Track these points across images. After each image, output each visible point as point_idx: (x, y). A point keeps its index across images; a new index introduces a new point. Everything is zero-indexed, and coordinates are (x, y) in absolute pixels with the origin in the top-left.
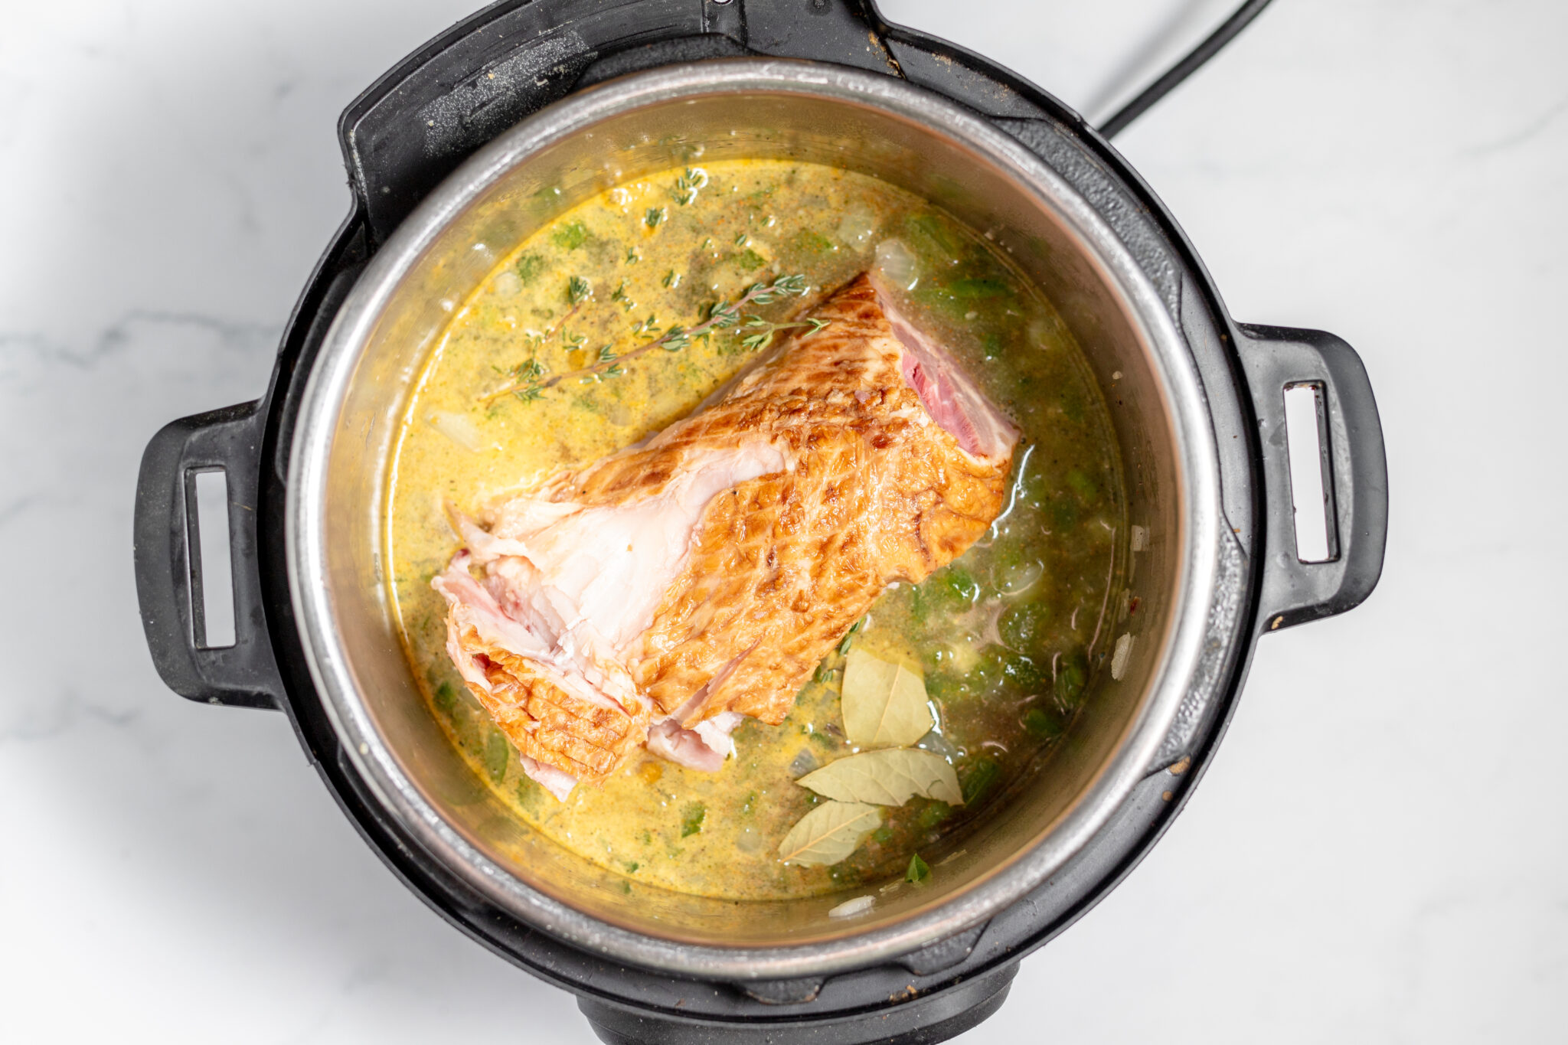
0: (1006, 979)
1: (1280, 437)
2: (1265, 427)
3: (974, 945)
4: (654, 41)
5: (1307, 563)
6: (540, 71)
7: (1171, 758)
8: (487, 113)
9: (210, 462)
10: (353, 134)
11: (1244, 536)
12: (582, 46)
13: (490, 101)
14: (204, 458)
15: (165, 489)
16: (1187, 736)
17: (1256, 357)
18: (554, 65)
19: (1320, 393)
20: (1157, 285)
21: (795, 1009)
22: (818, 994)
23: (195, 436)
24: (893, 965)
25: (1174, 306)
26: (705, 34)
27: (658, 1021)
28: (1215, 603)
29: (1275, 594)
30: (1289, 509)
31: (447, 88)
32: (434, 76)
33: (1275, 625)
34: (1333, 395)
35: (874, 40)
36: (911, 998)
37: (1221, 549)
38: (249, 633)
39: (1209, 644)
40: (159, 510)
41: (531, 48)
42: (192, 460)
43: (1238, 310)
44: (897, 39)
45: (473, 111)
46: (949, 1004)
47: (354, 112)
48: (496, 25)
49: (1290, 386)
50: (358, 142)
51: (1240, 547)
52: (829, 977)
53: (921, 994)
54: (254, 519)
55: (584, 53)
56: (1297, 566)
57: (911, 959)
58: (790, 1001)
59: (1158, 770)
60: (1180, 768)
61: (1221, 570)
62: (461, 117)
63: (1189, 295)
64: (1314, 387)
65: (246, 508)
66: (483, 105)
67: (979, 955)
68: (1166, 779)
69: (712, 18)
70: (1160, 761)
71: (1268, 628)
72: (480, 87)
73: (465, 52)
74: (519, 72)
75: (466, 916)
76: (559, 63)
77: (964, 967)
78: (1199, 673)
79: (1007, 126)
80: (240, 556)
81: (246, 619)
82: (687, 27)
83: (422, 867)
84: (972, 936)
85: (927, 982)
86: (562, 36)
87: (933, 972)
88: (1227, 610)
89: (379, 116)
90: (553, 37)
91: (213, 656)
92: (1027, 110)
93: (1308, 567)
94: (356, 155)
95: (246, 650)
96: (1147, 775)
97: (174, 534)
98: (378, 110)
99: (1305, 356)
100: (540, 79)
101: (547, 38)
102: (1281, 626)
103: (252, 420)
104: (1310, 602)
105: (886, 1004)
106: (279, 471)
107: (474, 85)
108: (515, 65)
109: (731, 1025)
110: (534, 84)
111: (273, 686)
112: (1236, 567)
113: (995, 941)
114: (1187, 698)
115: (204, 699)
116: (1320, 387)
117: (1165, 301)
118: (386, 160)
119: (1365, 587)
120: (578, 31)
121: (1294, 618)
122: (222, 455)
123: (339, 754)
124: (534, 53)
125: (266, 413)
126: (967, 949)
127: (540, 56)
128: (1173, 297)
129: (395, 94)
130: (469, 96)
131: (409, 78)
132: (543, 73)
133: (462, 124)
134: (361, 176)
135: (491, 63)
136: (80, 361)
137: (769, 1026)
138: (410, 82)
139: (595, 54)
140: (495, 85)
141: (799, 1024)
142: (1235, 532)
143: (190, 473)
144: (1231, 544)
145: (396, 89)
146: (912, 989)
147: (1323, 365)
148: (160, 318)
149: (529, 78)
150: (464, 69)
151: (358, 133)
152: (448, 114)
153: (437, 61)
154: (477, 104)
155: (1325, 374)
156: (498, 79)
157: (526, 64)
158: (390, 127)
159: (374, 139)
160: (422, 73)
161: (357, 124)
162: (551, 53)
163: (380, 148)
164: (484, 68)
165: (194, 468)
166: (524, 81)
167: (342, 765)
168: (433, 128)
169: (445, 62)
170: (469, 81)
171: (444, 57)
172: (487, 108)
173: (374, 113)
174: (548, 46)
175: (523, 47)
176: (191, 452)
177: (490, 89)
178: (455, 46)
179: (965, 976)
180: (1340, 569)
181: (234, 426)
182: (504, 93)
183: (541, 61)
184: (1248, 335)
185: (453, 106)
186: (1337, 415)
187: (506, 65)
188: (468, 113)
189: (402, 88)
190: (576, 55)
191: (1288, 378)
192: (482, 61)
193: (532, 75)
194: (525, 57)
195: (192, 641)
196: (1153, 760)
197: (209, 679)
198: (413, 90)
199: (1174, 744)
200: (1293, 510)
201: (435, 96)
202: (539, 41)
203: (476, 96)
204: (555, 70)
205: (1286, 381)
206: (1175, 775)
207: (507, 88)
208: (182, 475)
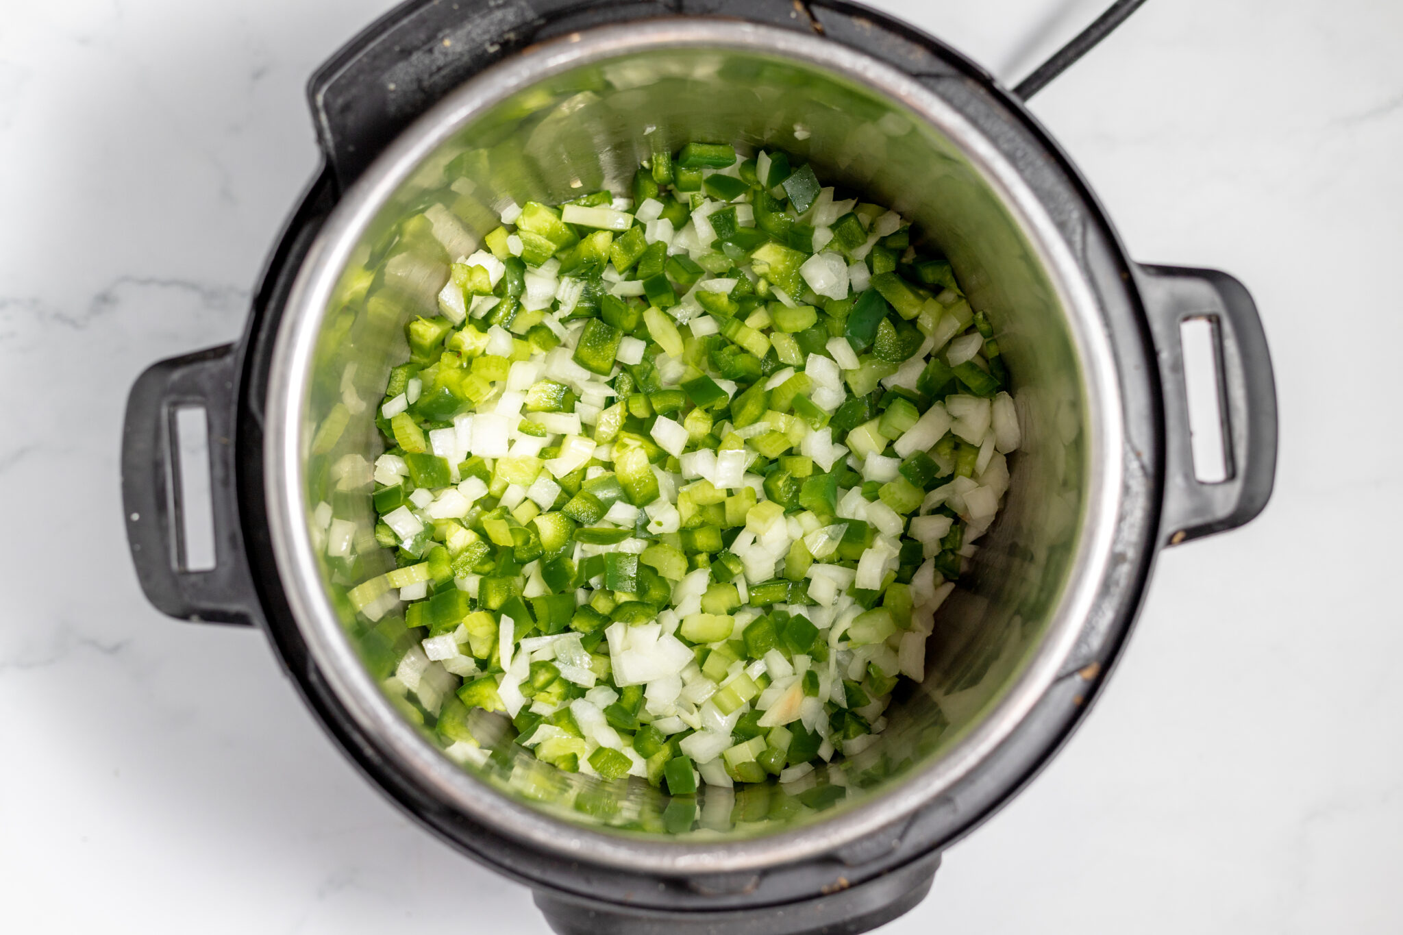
0: (929, 873)
1: (1178, 366)
2: (1165, 357)
3: (901, 837)
5: (1202, 483)
6: (491, 39)
7: (1080, 663)
8: (444, 77)
9: (189, 398)
10: (320, 99)
11: (1147, 456)
12: (530, 15)
13: (445, 66)
14: (184, 395)
15: (148, 424)
16: (1096, 642)
17: (1155, 293)
18: (504, 32)
19: (1215, 326)
20: (1062, 229)
21: (734, 901)
22: (757, 886)
23: (177, 375)
24: (828, 860)
25: (1078, 246)
27: (607, 915)
28: (1121, 518)
29: (1176, 511)
30: (1187, 433)
31: (406, 53)
32: (395, 43)
33: (1176, 539)
34: (1227, 327)
35: (799, 6)
36: (842, 889)
37: (1126, 469)
38: (228, 557)
39: (1116, 559)
40: (143, 444)
41: (483, 17)
42: (173, 397)
43: (1138, 251)
44: (820, 4)
45: (431, 75)
46: (877, 896)
47: (321, 76)
49: (1187, 319)
50: (327, 106)
51: (1143, 467)
52: (765, 872)
53: (853, 885)
54: (232, 451)
55: (533, 20)
56: (1195, 486)
57: (844, 854)
58: (730, 892)
59: (1070, 675)
60: (1090, 673)
61: (1126, 489)
62: (419, 81)
63: (1093, 237)
64: (1210, 321)
65: (224, 440)
66: (439, 69)
67: (906, 848)
68: (1077, 684)
70: (1072, 667)
71: (1170, 542)
72: (436, 53)
73: (422, 21)
74: (473, 40)
75: (431, 817)
76: (509, 31)
77: (891, 860)
78: (1106, 586)
79: (924, 79)
80: (218, 485)
81: (225, 545)
83: (388, 771)
84: (898, 830)
85: (857, 874)
86: (512, 6)
87: (863, 864)
88: (1132, 526)
89: (343, 82)
90: (504, 6)
91: (193, 579)
92: (940, 66)
93: (1206, 488)
94: (323, 117)
95: (225, 572)
96: (1058, 680)
97: (158, 466)
98: (343, 76)
99: (1201, 291)
100: (492, 44)
101: (499, 7)
102: (1184, 540)
103: (229, 360)
104: (1210, 517)
105: (819, 895)
106: (254, 404)
107: (431, 51)
108: (469, 33)
109: (676, 916)
110: (485, 51)
111: (249, 604)
112: (1140, 486)
113: (919, 835)
114: (1096, 608)
115: (185, 616)
116: (1215, 320)
117: (1070, 243)
118: (351, 120)
119: (1258, 504)
120: (527, 2)
121: (1193, 533)
122: (201, 392)
123: (311, 666)
124: (486, 22)
125: (242, 354)
126: (895, 842)
127: (492, 24)
128: (1077, 238)
129: (360, 61)
130: (427, 61)
131: (372, 45)
132: (495, 40)
133: (421, 89)
134: (328, 135)
135: (447, 31)
136: (73, 323)
137: (711, 916)
138: (373, 49)
139: (542, 22)
140: (450, 51)
141: (739, 915)
142: (1138, 455)
143: (172, 409)
144: (1135, 465)
145: (360, 55)
146: (844, 881)
147: (1217, 299)
148: (147, 282)
149: (482, 44)
150: (422, 36)
151: (325, 96)
152: (407, 78)
153: (398, 30)
154: (434, 68)
155: (1219, 308)
156: (452, 45)
157: (479, 31)
158: (354, 91)
159: (340, 101)
160: (384, 41)
161: (325, 88)
162: (501, 21)
163: (346, 108)
164: (440, 35)
165: (176, 405)
166: (478, 47)
167: (313, 677)
168: (394, 91)
169: (404, 32)
170: (427, 47)
171: (404, 26)
172: (443, 73)
173: (341, 77)
174: (498, 14)
175: (476, 16)
176: (173, 389)
177: (446, 54)
178: (414, 16)
179: (893, 869)
180: (1236, 487)
181: (212, 366)
182: (459, 59)
183: (493, 28)
184: (1149, 274)
185: (412, 70)
186: (1231, 346)
187: (461, 33)
188: (426, 76)
189: (366, 55)
190: (525, 23)
191: (1183, 312)
192: (439, 29)
193: (484, 41)
194: (478, 26)
195: (175, 565)
196: (1066, 663)
197: (188, 599)
198: (375, 56)
199: (1084, 650)
200: (1191, 434)
201: (394, 62)
202: (491, 10)
203: (433, 61)
204: (506, 36)
205: (1182, 314)
206: (1085, 681)
207: (461, 54)
208: (165, 411)
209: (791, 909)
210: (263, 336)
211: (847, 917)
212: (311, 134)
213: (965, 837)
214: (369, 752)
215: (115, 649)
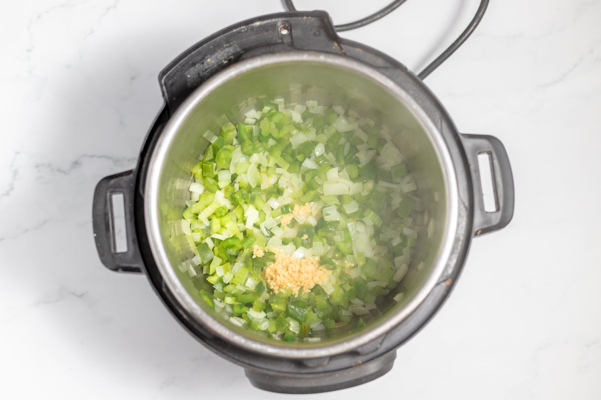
0: (392, 359)
1: (477, 170)
2: (472, 167)
3: (381, 344)
4: (263, 46)
5: (487, 212)
6: (225, 58)
7: (445, 278)
8: (208, 72)
9: (117, 190)
10: (163, 81)
11: (467, 204)
12: (239, 49)
13: (208, 68)
14: (115, 190)
15: (102, 199)
16: (450, 271)
17: (468, 144)
18: (229, 56)
19: (490, 155)
20: (433, 121)
21: (320, 369)
22: (328, 363)
23: (112, 182)
24: (353, 353)
25: (439, 127)
26: (280, 43)
27: (273, 377)
28: (458, 225)
29: (478, 223)
30: (481, 195)
31: (194, 64)
32: (190, 61)
33: (479, 233)
34: (494, 156)
35: (336, 44)
36: (360, 364)
37: (459, 207)
38: (132, 247)
39: (457, 240)
40: (100, 207)
41: (222, 51)
42: (111, 189)
43: (462, 129)
44: (344, 43)
45: (203, 72)
46: (372, 367)
47: (164, 73)
48: (210, 44)
49: (480, 153)
50: (165, 84)
51: (465, 207)
52: (332, 357)
53: (364, 363)
54: (132, 209)
55: (240, 51)
56: (485, 214)
57: (359, 350)
58: (319, 366)
59: (442, 282)
60: (448, 283)
61: (460, 214)
62: (199, 74)
63: (444, 125)
64: (488, 154)
65: (130, 205)
66: (206, 70)
67: (382, 349)
68: (444, 285)
69: (282, 39)
70: (442, 280)
71: (476, 234)
72: (205, 64)
73: (200, 53)
74: (218, 59)
75: (207, 342)
76: (231, 55)
77: (378, 353)
78: (453, 250)
79: (381, 70)
80: (128, 221)
81: (130, 243)
82: (273, 42)
83: (192, 323)
84: (380, 340)
85: (365, 358)
86: (232, 46)
87: (367, 354)
88: (462, 228)
89: (171, 75)
90: (229, 46)
91: (119, 255)
92: (387, 65)
93: (488, 214)
94: (164, 88)
95: (131, 253)
96: (438, 284)
97: (106, 214)
98: (171, 73)
99: (484, 143)
100: (225, 60)
101: (227, 47)
102: (481, 234)
103: (131, 176)
104: (490, 225)
105: (351, 367)
106: (141, 191)
107: (203, 63)
108: (217, 56)
109: (299, 376)
110: (223, 63)
111: (140, 265)
112: (464, 214)
113: (387, 344)
114: (450, 259)
115: (116, 269)
116: (490, 153)
117: (436, 126)
118: (174, 89)
119: (508, 220)
120: (238, 44)
121: (485, 231)
122: (122, 188)
123: (163, 285)
124: (223, 52)
125: (136, 173)
126: (379, 345)
127: (225, 53)
128: (439, 124)
129: (177, 67)
130: (201, 67)
131: (181, 62)
132: (226, 58)
133: (199, 77)
134: (166, 94)
135: (209, 56)
136: (64, 172)
137: (312, 376)
138: (182, 63)
139: (243, 52)
140: (210, 63)
141: (322, 375)
142: (464, 203)
143: (111, 194)
144: (462, 206)
145: (177, 65)
146: (360, 362)
147: (490, 146)
148: (92, 157)
149: (221, 60)
150: (200, 58)
151: (165, 80)
152: (194, 73)
153: (190, 56)
154: (204, 69)
155: (491, 149)
156: (211, 61)
157: (220, 56)
158: (175, 78)
159: (170, 82)
160: (186, 60)
161: (165, 77)
162: (228, 52)
163: (172, 85)
164: (206, 58)
165: (113, 192)
166: (220, 62)
167: (164, 290)
168: (190, 78)
169: (193, 56)
170: (201, 62)
171: (193, 55)
172: (207, 71)
173: (170, 74)
174: (227, 50)
175: (219, 50)
176: (111, 187)
177: (208, 64)
178: (196, 51)
179: (378, 356)
180: (500, 213)
181: (125, 178)
182: (213, 66)
183: (225, 55)
184: (465, 137)
185: (196, 70)
186: (496, 162)
187: (214, 56)
188: (201, 72)
189: (179, 65)
190: (237, 53)
191: (478, 151)
192: (206, 55)
193: (222, 59)
194: (220, 54)
195: (113, 250)
196: (439, 279)
197: (118, 263)
198: (183, 66)
199: (446, 274)
200: (483, 195)
201: (190, 67)
202: (224, 48)
203: (204, 67)
204: (230, 57)
205: (478, 152)
206: (447, 286)
207: (214, 64)
208: (108, 194)
209: (341, 372)
210: (144, 166)
211: (362, 376)
212: (160, 94)
213: (404, 344)
214: (185, 317)
215: (81, 296)
